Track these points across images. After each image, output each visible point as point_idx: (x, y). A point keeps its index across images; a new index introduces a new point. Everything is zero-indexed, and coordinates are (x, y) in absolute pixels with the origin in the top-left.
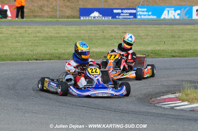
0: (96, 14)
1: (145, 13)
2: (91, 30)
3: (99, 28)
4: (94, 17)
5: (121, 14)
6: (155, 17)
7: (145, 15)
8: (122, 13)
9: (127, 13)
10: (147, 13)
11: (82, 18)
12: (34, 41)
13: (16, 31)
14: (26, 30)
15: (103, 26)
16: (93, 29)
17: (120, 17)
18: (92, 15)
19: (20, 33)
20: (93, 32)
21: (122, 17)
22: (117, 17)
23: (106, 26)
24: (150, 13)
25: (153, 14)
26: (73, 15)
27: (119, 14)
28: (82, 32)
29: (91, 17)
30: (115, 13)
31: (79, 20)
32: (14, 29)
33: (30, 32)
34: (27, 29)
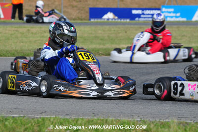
0: (110, 15)
1: (172, 15)
2: (110, 31)
3: (119, 28)
4: (108, 19)
5: (142, 16)
6: (184, 19)
7: (172, 17)
8: (143, 14)
9: (149, 14)
10: (174, 15)
11: (92, 20)
12: (42, 41)
13: (17, 31)
14: (28, 30)
15: (123, 26)
16: (113, 29)
17: (140, 19)
18: (105, 17)
19: (22, 33)
20: (112, 32)
21: (143, 19)
22: (137, 19)
23: (127, 26)
24: (178, 14)
25: (182, 16)
26: (80, 17)
27: (139, 16)
28: (100, 32)
29: (104, 19)
30: (134, 14)
31: (89, 21)
32: (13, 29)
33: (34, 31)
34: (30, 29)
